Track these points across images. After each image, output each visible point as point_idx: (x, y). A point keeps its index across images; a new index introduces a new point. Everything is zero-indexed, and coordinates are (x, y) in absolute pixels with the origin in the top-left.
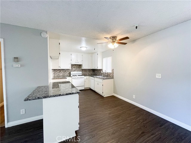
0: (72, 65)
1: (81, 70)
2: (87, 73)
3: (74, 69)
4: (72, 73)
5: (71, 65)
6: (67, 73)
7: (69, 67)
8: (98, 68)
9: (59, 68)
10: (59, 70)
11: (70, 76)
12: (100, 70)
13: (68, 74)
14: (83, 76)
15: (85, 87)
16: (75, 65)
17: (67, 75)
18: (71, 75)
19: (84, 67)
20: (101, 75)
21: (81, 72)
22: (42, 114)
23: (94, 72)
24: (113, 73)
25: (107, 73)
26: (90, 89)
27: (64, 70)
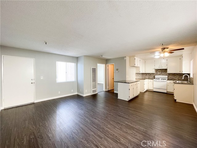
0: (157, 70)
1: (167, 74)
4: (156, 76)
5: (154, 70)
6: (152, 77)
15: (169, 91)
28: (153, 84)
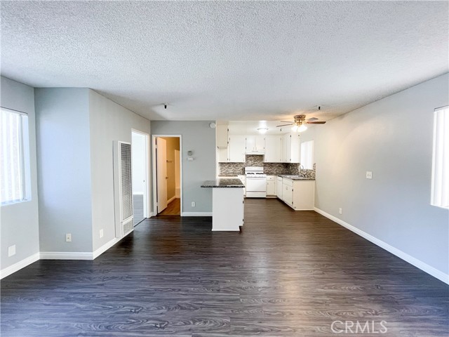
0: (248, 156)
1: (263, 164)
2: (274, 170)
3: (250, 162)
4: (247, 169)
5: (245, 156)
6: (239, 169)
7: (243, 160)
8: (292, 162)
9: (229, 162)
10: (228, 163)
11: (244, 173)
12: (297, 165)
14: (265, 175)
15: (268, 194)
16: (253, 156)
17: (239, 172)
18: (246, 173)
19: (267, 160)
20: (298, 174)
21: (262, 169)
22: (212, 211)
23: (287, 169)
24: (314, 170)
25: (307, 170)
26: (278, 199)
27: (235, 163)
28: (245, 184)
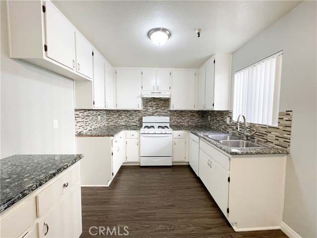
1: (169, 113)
3: (151, 110)
5: (141, 100)
6: (134, 120)
11: (141, 126)
13: (137, 122)
17: (134, 124)
19: (175, 105)
23: (204, 119)
28: (139, 144)
